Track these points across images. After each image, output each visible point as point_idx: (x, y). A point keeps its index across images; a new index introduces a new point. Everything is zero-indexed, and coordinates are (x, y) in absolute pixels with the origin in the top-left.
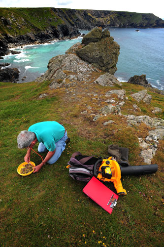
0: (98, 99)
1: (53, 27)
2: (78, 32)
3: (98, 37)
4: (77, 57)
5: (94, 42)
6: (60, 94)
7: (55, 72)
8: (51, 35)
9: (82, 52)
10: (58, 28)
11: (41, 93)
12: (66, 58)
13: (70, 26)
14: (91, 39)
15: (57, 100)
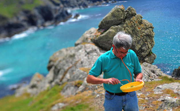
0: (146, 98)
1: (26, 12)
2: (67, 13)
3: (122, 18)
4: (96, 47)
5: (117, 25)
6: (87, 99)
7: (66, 72)
8: (25, 24)
9: (101, 40)
10: (35, 12)
11: (54, 103)
12: (80, 51)
13: (53, 7)
14: (112, 21)
15: (87, 107)
